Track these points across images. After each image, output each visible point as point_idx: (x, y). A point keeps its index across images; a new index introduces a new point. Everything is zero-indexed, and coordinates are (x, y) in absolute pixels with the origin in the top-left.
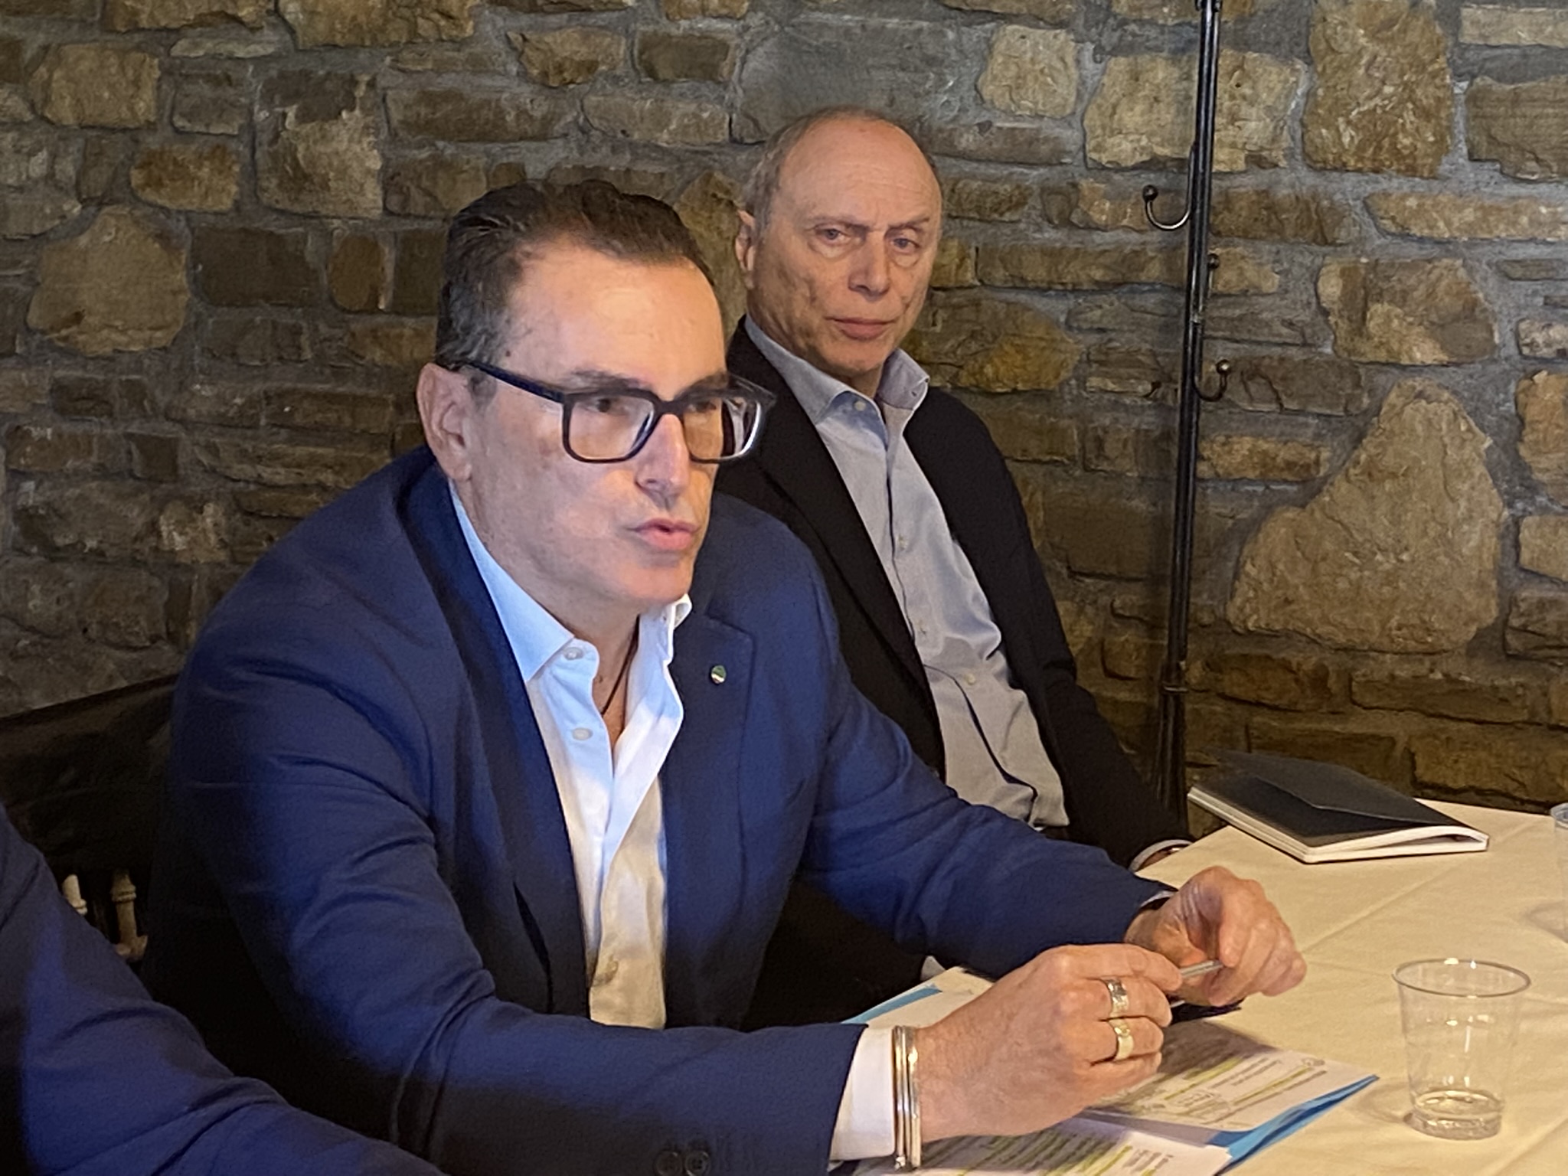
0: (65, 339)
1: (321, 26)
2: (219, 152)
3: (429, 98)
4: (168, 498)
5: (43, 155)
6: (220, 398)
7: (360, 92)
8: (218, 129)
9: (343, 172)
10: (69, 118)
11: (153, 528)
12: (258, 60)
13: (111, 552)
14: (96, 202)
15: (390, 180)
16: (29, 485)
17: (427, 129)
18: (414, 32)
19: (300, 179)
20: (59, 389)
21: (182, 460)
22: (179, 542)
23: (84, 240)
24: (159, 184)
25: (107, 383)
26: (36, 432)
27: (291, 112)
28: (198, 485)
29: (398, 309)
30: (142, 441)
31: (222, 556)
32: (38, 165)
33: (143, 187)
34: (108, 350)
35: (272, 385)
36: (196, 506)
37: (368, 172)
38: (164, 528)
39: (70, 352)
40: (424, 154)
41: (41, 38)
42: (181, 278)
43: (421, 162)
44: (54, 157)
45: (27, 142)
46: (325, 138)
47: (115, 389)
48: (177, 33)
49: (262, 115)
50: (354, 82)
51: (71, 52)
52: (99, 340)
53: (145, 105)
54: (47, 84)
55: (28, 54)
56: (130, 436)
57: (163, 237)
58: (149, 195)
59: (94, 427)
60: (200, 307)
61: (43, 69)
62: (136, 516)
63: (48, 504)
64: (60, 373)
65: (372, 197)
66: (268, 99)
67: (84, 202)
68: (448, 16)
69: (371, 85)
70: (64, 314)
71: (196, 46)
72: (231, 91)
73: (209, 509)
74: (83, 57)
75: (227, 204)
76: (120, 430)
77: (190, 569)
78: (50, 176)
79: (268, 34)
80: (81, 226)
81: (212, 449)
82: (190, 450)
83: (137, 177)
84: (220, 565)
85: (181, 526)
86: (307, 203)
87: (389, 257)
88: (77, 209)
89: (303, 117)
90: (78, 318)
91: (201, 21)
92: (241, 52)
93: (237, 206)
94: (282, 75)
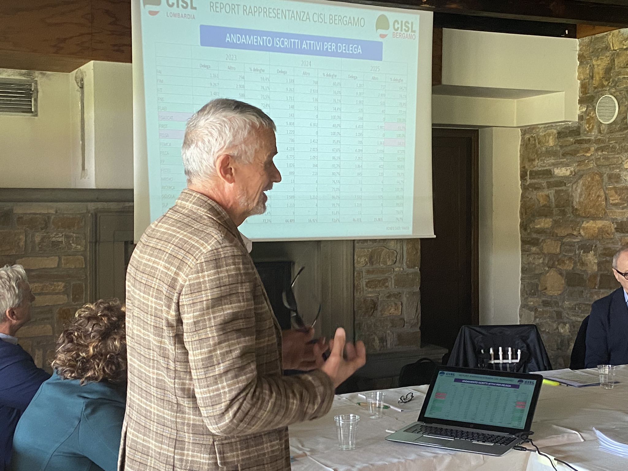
0: (544, 292)
1: (587, 236)
2: (570, 258)
3: (605, 249)
4: (561, 322)
5: (542, 259)
6: (570, 304)
7: (593, 248)
8: (569, 255)
9: (590, 262)
10: (546, 252)
11: (557, 328)
12: (577, 242)
13: (551, 332)
14: (550, 267)
15: (599, 264)
16: (538, 319)
17: (605, 255)
18: (603, 238)
19: (583, 264)
20: (543, 301)
21: (563, 315)
22: (562, 331)
23: (548, 274)
24: (560, 265)
25: (551, 301)
26: (539, 310)
27: (582, 251)
28: (565, 320)
29: (600, 288)
30: (556, 312)
31: (569, 334)
32: (541, 261)
33: (557, 265)
34: (551, 295)
35: (578, 302)
36: (565, 324)
37: (595, 263)
38: (559, 328)
39: (545, 295)
40: (604, 259)
41: (542, 238)
42: (563, 282)
43: (604, 261)
44: (544, 259)
45: (540, 257)
46: (587, 256)
47: (552, 302)
48: (564, 237)
49: (577, 252)
50: (592, 246)
51: (547, 241)
52: (550, 292)
53: (558, 250)
54: (542, 246)
55: (540, 241)
56: (554, 311)
57: (561, 274)
58: (558, 266)
59: (548, 309)
60: (567, 287)
61: (542, 244)
62: (555, 326)
63: (541, 323)
64: (543, 299)
65: (595, 268)
66: (578, 249)
67: (549, 267)
68: (608, 234)
69: (595, 246)
70: (544, 288)
71: (567, 240)
72: (573, 248)
73: (567, 325)
74: (549, 241)
75: (571, 268)
76: (553, 310)
77: (564, 336)
78: (543, 263)
79: (579, 237)
80: (548, 272)
81: (568, 314)
82: (565, 314)
83: (556, 263)
84: (569, 336)
85: (562, 328)
86: (584, 268)
87: (599, 279)
88: (547, 269)
89: (584, 252)
90: (546, 289)
91: (568, 235)
92: (574, 241)
93: (573, 269)
94: (581, 245)
